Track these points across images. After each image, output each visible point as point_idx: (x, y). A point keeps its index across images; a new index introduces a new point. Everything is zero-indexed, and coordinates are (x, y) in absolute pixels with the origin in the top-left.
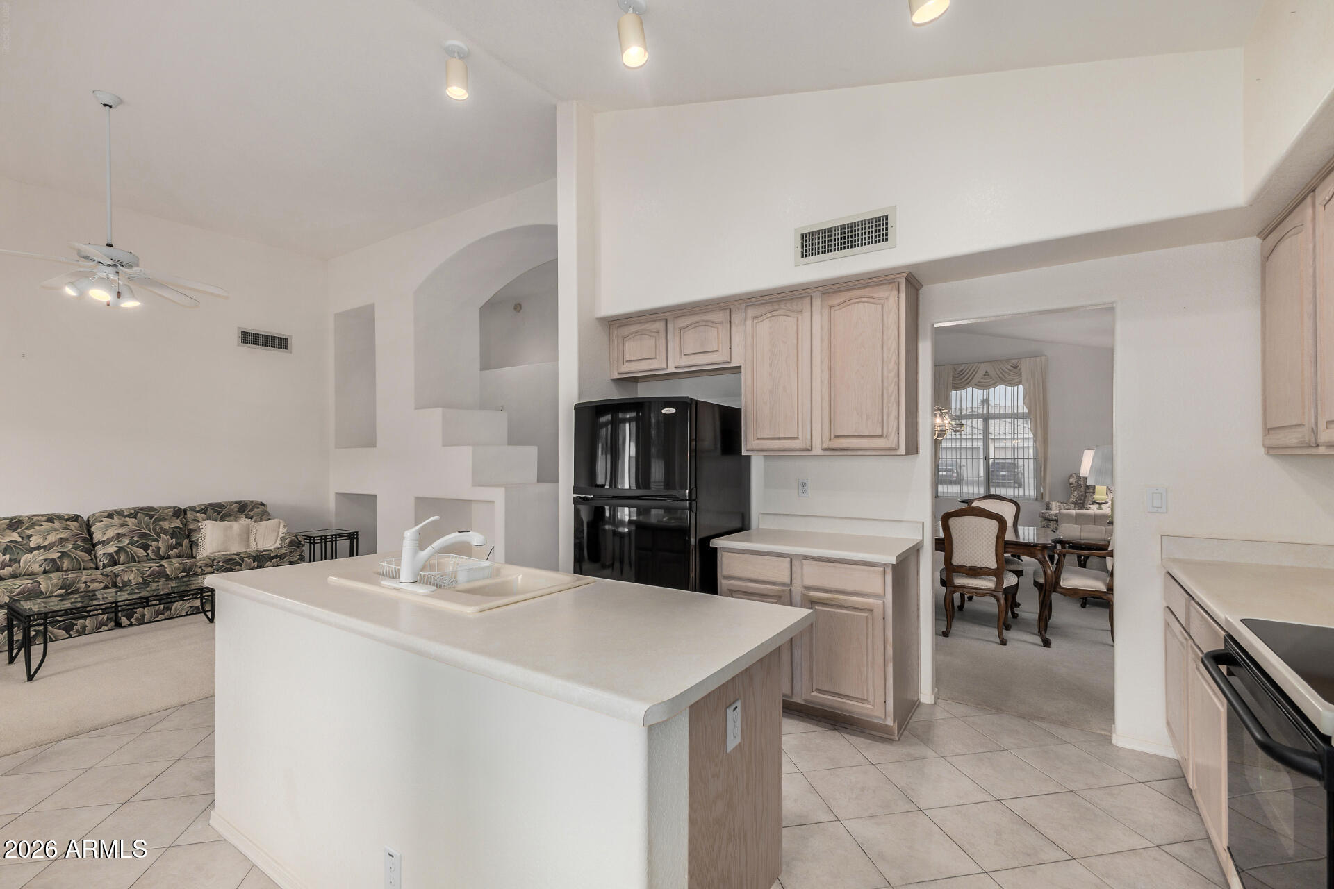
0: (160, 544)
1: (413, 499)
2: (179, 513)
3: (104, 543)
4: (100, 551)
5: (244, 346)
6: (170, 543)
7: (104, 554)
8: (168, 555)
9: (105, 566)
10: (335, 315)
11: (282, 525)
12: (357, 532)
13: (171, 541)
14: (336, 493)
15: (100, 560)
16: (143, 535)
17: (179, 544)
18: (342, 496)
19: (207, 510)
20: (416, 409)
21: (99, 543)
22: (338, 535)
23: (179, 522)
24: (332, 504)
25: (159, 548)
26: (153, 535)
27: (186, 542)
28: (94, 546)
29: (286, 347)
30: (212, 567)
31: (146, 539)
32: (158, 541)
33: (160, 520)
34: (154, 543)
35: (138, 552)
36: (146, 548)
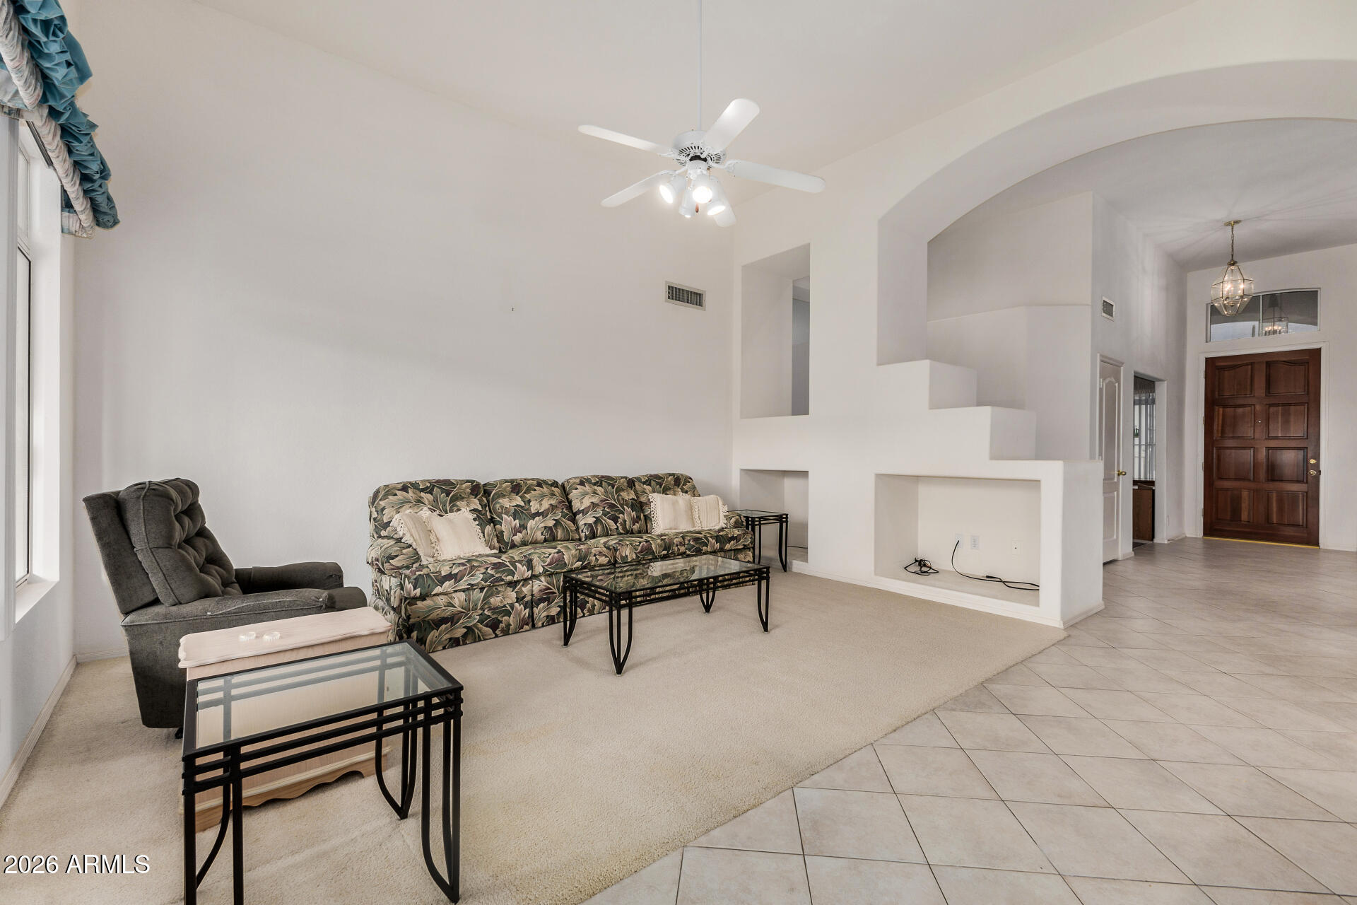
1: (873, 479)
2: (631, 483)
3: (584, 512)
4: (583, 521)
5: (670, 302)
7: (585, 524)
9: (586, 537)
10: (743, 266)
11: (720, 503)
12: (787, 515)
14: (741, 470)
15: (582, 531)
16: (612, 506)
18: (747, 472)
20: (879, 364)
21: (579, 512)
22: (762, 517)
24: (735, 481)
25: (625, 521)
28: (575, 514)
29: (700, 303)
34: (621, 515)
35: (610, 524)
36: (615, 520)
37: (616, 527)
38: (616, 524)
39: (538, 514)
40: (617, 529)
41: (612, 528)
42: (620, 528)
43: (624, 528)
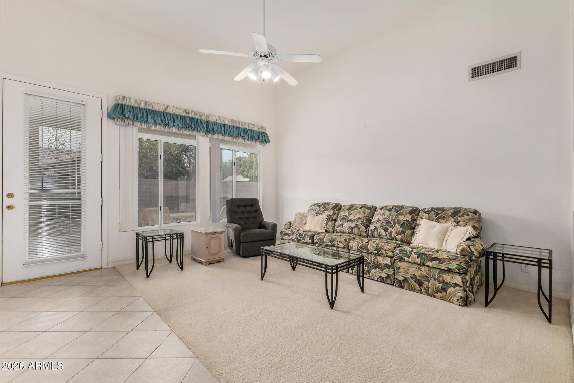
0: (393, 230)
6: (398, 230)
8: (396, 238)
13: (399, 229)
16: (388, 222)
17: (403, 232)
19: (431, 211)
23: (410, 217)
25: (392, 232)
26: (392, 223)
27: (409, 232)
30: (393, 252)
31: (388, 225)
32: (393, 227)
33: (400, 215)
34: (390, 229)
35: (382, 232)
36: (386, 230)
37: (385, 234)
38: (385, 232)
39: (351, 220)
40: (386, 235)
41: (383, 234)
42: (388, 235)
43: (391, 236)
